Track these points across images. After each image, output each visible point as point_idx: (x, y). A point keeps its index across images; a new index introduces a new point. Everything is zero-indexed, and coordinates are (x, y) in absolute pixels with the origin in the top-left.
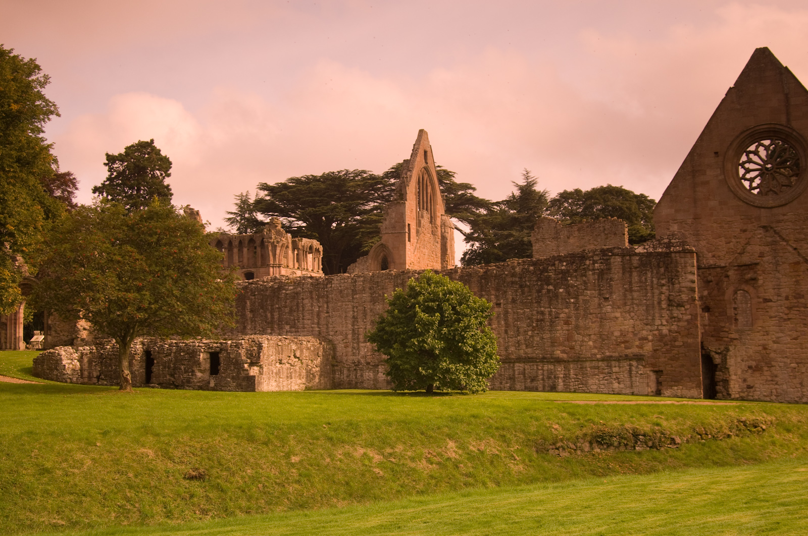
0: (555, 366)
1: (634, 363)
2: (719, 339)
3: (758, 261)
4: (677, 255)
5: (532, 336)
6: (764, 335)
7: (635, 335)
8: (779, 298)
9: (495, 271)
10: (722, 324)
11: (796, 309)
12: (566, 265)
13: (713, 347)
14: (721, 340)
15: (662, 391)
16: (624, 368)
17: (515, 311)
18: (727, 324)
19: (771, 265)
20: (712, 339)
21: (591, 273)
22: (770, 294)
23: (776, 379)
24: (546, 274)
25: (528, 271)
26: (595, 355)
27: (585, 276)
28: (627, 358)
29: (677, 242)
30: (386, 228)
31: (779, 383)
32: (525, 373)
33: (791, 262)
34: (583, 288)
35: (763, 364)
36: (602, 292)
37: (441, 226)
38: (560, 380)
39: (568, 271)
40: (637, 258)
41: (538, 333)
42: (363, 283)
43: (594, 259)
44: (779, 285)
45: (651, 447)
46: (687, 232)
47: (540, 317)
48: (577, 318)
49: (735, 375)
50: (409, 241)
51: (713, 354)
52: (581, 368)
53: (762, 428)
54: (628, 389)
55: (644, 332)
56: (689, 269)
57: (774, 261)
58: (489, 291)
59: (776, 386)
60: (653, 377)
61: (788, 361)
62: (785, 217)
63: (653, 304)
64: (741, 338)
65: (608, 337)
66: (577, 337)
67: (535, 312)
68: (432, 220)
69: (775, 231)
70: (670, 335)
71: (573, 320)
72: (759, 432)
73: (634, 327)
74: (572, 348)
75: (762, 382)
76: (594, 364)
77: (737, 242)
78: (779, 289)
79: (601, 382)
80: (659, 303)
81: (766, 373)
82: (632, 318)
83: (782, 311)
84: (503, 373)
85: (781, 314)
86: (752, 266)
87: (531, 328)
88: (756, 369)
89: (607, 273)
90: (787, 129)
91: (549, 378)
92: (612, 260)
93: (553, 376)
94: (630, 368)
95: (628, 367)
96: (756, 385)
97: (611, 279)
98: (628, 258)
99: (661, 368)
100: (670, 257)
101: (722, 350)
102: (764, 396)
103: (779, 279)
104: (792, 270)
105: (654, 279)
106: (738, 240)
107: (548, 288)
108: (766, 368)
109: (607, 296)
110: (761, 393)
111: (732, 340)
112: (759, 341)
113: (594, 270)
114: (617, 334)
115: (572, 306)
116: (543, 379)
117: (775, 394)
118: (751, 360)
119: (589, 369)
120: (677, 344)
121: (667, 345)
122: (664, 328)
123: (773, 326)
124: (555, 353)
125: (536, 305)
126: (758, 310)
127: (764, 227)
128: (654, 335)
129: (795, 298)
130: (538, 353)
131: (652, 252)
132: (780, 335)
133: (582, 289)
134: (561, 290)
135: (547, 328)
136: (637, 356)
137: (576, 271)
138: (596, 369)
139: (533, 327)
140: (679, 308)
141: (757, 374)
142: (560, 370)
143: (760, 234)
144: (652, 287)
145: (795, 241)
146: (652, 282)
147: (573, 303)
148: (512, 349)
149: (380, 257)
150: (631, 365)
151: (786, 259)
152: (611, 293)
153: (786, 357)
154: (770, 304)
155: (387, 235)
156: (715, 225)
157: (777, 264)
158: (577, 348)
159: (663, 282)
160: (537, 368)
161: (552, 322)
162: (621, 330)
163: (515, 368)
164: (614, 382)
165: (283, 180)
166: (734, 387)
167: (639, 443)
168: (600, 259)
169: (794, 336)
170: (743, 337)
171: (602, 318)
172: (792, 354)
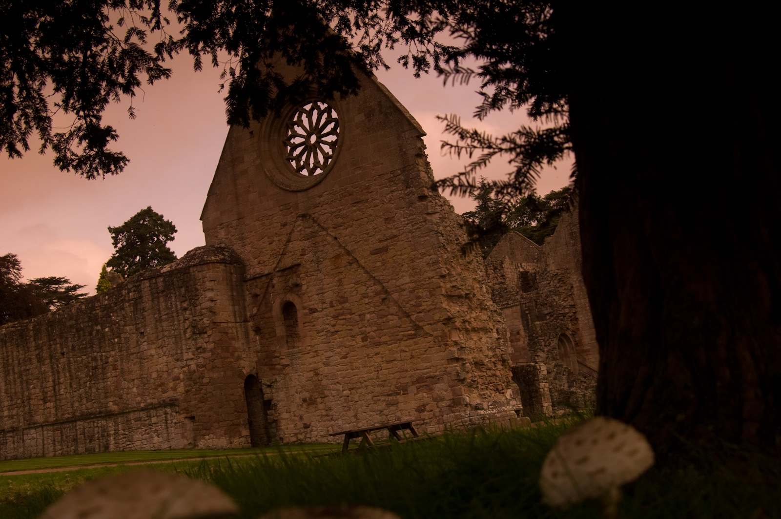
0: (106, 421)
1: (168, 410)
2: (271, 367)
3: (299, 261)
4: (195, 269)
5: (90, 388)
6: (314, 357)
7: (169, 374)
8: (325, 305)
10: (273, 348)
11: (342, 317)
12: (108, 298)
13: (266, 379)
14: (274, 369)
15: (196, 443)
16: (161, 418)
17: (75, 359)
18: (278, 347)
19: (313, 264)
20: (266, 368)
21: (127, 304)
22: (315, 301)
23: (331, 413)
24: (94, 312)
25: (81, 310)
26: (139, 403)
27: (123, 309)
28: (164, 405)
31: (334, 418)
32: (84, 432)
33: (332, 256)
34: (122, 323)
35: (316, 395)
36: (138, 326)
38: (112, 438)
39: (110, 306)
40: (162, 280)
41: (94, 384)
43: (129, 287)
44: (322, 289)
46: (233, 238)
47: (94, 364)
48: (122, 360)
49: (288, 412)
51: (264, 387)
52: (127, 421)
54: (166, 443)
55: (176, 370)
57: (315, 258)
58: (55, 339)
59: (332, 423)
60: (189, 425)
61: (341, 387)
62: (322, 199)
63: (180, 334)
64: (292, 363)
65: (147, 380)
66: (125, 384)
67: (90, 359)
69: (313, 219)
70: (198, 371)
71: (118, 363)
73: (167, 365)
74: (121, 398)
75: (317, 418)
76: (137, 415)
77: (279, 241)
78: (323, 293)
79: (144, 437)
80: (185, 332)
81: (321, 406)
82: (165, 354)
83: (328, 322)
84: (68, 435)
85: (327, 326)
86: (294, 268)
87: (88, 378)
88: (310, 402)
89: (140, 303)
91: (103, 436)
92: (142, 286)
93: (106, 434)
94: (166, 417)
95: (164, 416)
96: (313, 424)
97: (144, 310)
98: (154, 281)
99: (193, 414)
100: (189, 273)
101: (273, 381)
102: (323, 436)
103: (321, 280)
105: (178, 303)
106: (280, 238)
107: (97, 328)
108: (319, 400)
109: (143, 331)
110: (318, 433)
111: (284, 366)
112: (311, 364)
113: (129, 300)
114: (154, 375)
115: (117, 346)
116: (98, 439)
117: (331, 433)
118: (305, 391)
119: (133, 422)
120: (205, 380)
121: (196, 383)
122: (192, 362)
123: (322, 343)
124: (108, 405)
125: (89, 350)
126: (305, 325)
127: (304, 216)
128: (184, 372)
129: (341, 303)
130: (96, 407)
132: (329, 354)
133: (122, 326)
134: (107, 330)
135: (100, 376)
136: (173, 401)
137: (116, 304)
138: (138, 421)
139: (90, 377)
140: (202, 336)
141: (312, 409)
142: (111, 426)
143: (299, 225)
144: (177, 312)
145: (334, 228)
146: (176, 306)
147: (118, 343)
148: (76, 404)
150: (166, 413)
151: (326, 253)
152: (145, 326)
153: (338, 383)
154: (316, 315)
156: (257, 223)
157: (319, 262)
158: (125, 397)
159: (185, 305)
160: (94, 425)
161: (103, 368)
162: (157, 371)
163: (77, 428)
164: (154, 435)
166: (287, 429)
168: (133, 287)
169: (343, 354)
170: (294, 362)
171: (141, 358)
172: (344, 378)
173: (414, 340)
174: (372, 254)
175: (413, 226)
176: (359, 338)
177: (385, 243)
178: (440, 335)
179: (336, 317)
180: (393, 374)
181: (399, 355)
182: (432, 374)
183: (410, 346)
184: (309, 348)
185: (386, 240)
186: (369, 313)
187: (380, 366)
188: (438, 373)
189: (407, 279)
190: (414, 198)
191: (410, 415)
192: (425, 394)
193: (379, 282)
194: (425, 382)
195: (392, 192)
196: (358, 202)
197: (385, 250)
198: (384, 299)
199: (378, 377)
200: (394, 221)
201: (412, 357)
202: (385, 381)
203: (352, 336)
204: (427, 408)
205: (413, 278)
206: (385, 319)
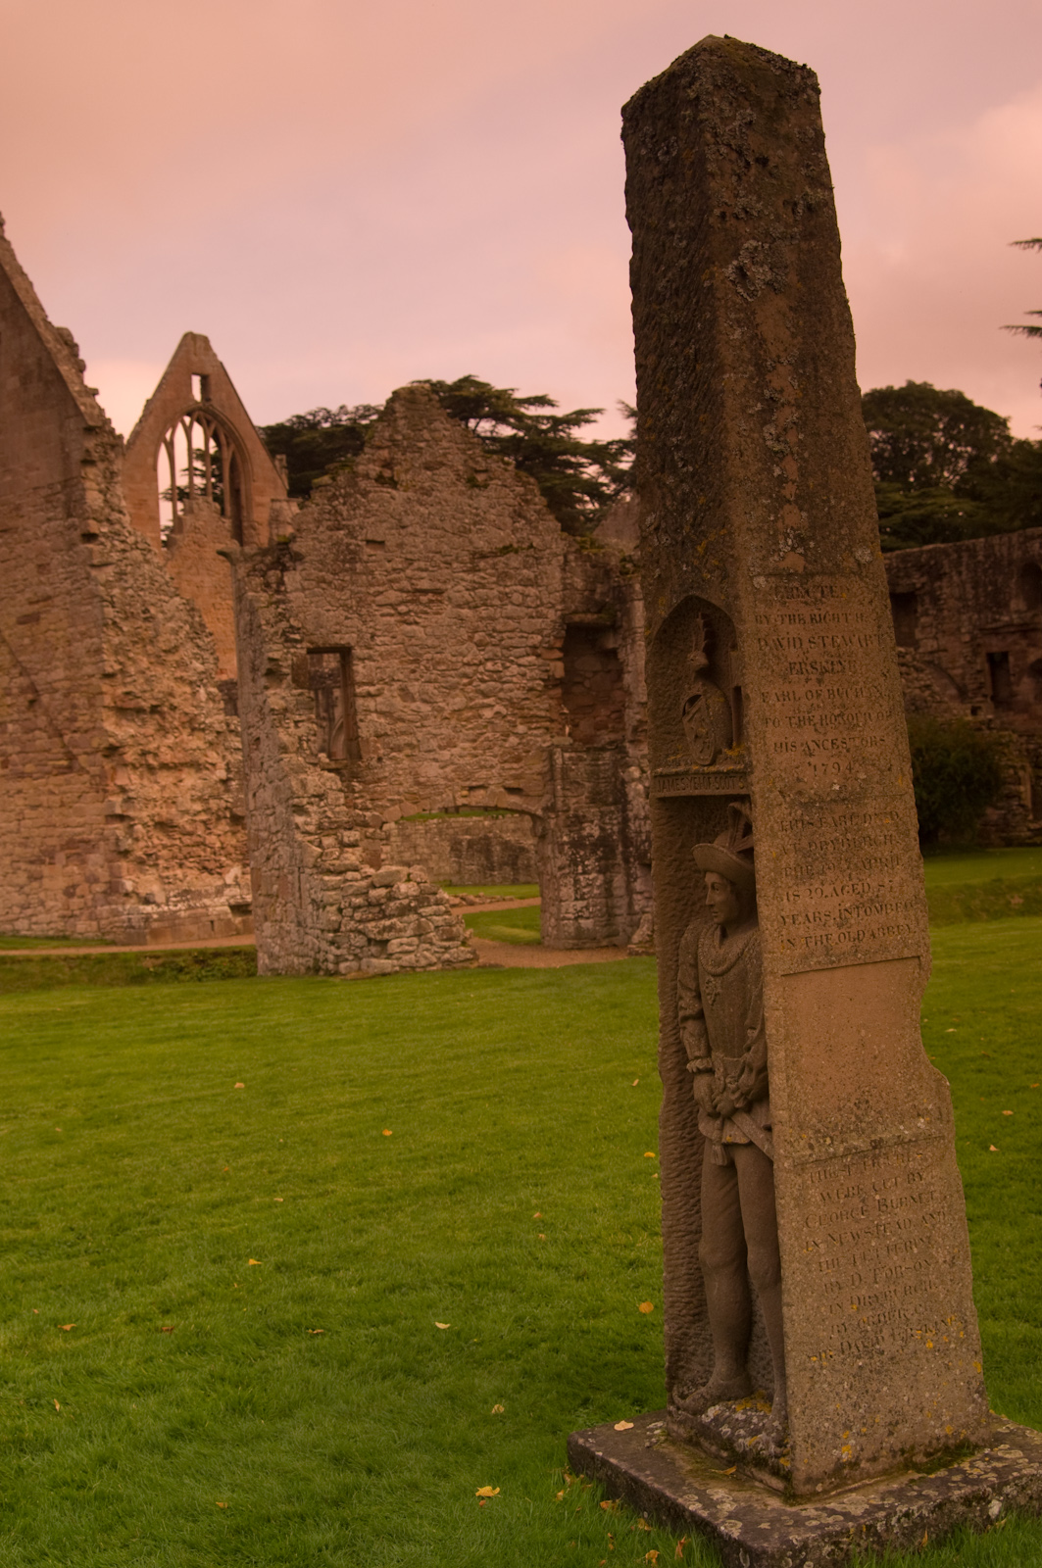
173: (66, 776)
174: (19, 622)
175: (73, 584)
177: (36, 607)
178: (98, 773)
180: (38, 828)
181: (46, 798)
182: (85, 836)
183: (61, 785)
185: (38, 602)
186: (12, 722)
187: (21, 812)
188: (92, 837)
189: (60, 673)
190: (76, 535)
191: (56, 900)
192: (75, 868)
193: (26, 672)
194: (77, 848)
197: (35, 618)
198: (31, 702)
199: (18, 832)
200: (49, 572)
201: (62, 805)
202: (27, 838)
204: (78, 891)
205: (68, 673)
206: (30, 736)
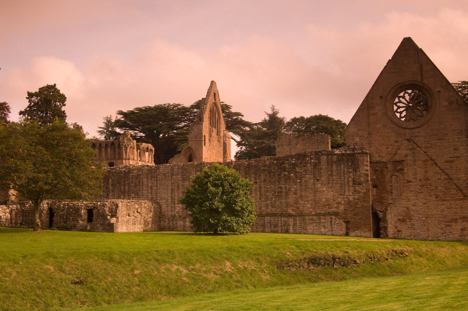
0: (288, 218)
1: (333, 217)
2: (382, 203)
3: (404, 159)
4: (359, 155)
5: (275, 201)
6: (407, 201)
7: (334, 201)
8: (416, 180)
9: (254, 163)
10: (384, 195)
11: (425, 187)
12: (295, 160)
13: (378, 208)
14: (383, 204)
15: (349, 233)
16: (328, 220)
17: (265, 186)
18: (387, 195)
19: (411, 161)
20: (378, 203)
21: (309, 165)
22: (411, 178)
23: (414, 227)
24: (283, 165)
25: (273, 163)
26: (311, 212)
27: (306, 167)
28: (329, 214)
29: (358, 148)
30: (191, 138)
31: (415, 229)
32: (271, 222)
33: (423, 160)
35: (406, 218)
36: (315, 176)
37: (223, 137)
38: (291, 227)
39: (296, 164)
40: (336, 157)
41: (278, 200)
42: (178, 169)
43: (311, 157)
44: (416, 173)
45: (343, 266)
46: (364, 142)
47: (280, 190)
48: (301, 191)
49: (391, 224)
50: (205, 145)
51: (378, 212)
52: (303, 220)
53: (405, 254)
54: (330, 232)
55: (339, 199)
56: (365, 163)
57: (413, 159)
58: (251, 175)
59: (414, 231)
60: (344, 225)
61: (421, 216)
62: (420, 134)
63: (345, 183)
64: (394, 203)
65: (318, 202)
66: (301, 202)
67: (277, 187)
68: (218, 133)
69: (414, 142)
70: (354, 201)
71: (299, 192)
72: (404, 257)
74: (298, 208)
75: (405, 228)
76: (311, 217)
77: (392, 148)
78: (416, 175)
79: (315, 228)
80: (348, 183)
81: (408, 223)
82: (332, 191)
83: (417, 187)
84: (258, 223)
85: (417, 189)
86: (401, 162)
87: (274, 196)
88: (402, 221)
89: (318, 165)
90: (421, 84)
91: (285, 225)
92: (321, 158)
93: (287, 224)
94: (331, 220)
96: (403, 230)
97: (321, 169)
98: (330, 156)
99: (349, 220)
100: (355, 156)
101: (383, 210)
102: (407, 236)
103: (416, 169)
104: (423, 164)
107: (285, 173)
108: (408, 220)
109: (319, 178)
110: (405, 234)
111: (389, 204)
112: (405, 204)
113: (311, 163)
114: (324, 200)
115: (298, 184)
116: (281, 226)
117: (413, 235)
118: (400, 215)
119: (307, 220)
120: (358, 206)
121: (352, 207)
122: (351, 197)
123: (413, 196)
124: (288, 211)
125: (277, 183)
126: (404, 187)
127: (408, 140)
128: (345, 201)
129: (425, 180)
130: (279, 211)
131: (344, 153)
132: (416, 201)
133: (304, 174)
134: (292, 175)
135: (284, 196)
136: (335, 213)
137: (300, 164)
138: (311, 220)
139: (276, 196)
140: (359, 186)
141: (403, 224)
142: (291, 221)
143: (406, 143)
144: (344, 173)
145: (425, 148)
146: (344, 170)
147: (299, 182)
148: (264, 208)
149: (188, 154)
150: (331, 218)
153: (420, 214)
154: (411, 183)
155: (192, 142)
156: (380, 138)
157: (415, 161)
158: (301, 208)
159: (350, 170)
161: (286, 193)
162: (326, 198)
163: (265, 220)
164: (322, 228)
165: (132, 109)
166: (390, 231)
167: (336, 263)
169: (424, 202)
170: (395, 202)
171: (315, 191)
172: (423, 212)
173: (463, 201)
174: (445, 162)
176: (434, 196)
177: (453, 159)
179: (422, 186)
180: (450, 213)
181: (454, 206)
183: (460, 203)
184: (405, 197)
185: (454, 157)
186: (441, 187)
189: (463, 175)
192: (466, 224)
193: (447, 174)
195: (459, 138)
196: (440, 139)
197: (452, 162)
198: (449, 182)
199: (442, 214)
200: (458, 151)
201: (461, 207)
202: (446, 216)
203: (430, 195)
205: (466, 175)
206: (449, 190)
